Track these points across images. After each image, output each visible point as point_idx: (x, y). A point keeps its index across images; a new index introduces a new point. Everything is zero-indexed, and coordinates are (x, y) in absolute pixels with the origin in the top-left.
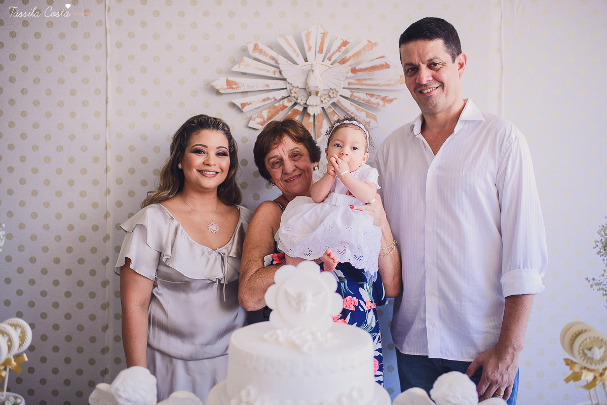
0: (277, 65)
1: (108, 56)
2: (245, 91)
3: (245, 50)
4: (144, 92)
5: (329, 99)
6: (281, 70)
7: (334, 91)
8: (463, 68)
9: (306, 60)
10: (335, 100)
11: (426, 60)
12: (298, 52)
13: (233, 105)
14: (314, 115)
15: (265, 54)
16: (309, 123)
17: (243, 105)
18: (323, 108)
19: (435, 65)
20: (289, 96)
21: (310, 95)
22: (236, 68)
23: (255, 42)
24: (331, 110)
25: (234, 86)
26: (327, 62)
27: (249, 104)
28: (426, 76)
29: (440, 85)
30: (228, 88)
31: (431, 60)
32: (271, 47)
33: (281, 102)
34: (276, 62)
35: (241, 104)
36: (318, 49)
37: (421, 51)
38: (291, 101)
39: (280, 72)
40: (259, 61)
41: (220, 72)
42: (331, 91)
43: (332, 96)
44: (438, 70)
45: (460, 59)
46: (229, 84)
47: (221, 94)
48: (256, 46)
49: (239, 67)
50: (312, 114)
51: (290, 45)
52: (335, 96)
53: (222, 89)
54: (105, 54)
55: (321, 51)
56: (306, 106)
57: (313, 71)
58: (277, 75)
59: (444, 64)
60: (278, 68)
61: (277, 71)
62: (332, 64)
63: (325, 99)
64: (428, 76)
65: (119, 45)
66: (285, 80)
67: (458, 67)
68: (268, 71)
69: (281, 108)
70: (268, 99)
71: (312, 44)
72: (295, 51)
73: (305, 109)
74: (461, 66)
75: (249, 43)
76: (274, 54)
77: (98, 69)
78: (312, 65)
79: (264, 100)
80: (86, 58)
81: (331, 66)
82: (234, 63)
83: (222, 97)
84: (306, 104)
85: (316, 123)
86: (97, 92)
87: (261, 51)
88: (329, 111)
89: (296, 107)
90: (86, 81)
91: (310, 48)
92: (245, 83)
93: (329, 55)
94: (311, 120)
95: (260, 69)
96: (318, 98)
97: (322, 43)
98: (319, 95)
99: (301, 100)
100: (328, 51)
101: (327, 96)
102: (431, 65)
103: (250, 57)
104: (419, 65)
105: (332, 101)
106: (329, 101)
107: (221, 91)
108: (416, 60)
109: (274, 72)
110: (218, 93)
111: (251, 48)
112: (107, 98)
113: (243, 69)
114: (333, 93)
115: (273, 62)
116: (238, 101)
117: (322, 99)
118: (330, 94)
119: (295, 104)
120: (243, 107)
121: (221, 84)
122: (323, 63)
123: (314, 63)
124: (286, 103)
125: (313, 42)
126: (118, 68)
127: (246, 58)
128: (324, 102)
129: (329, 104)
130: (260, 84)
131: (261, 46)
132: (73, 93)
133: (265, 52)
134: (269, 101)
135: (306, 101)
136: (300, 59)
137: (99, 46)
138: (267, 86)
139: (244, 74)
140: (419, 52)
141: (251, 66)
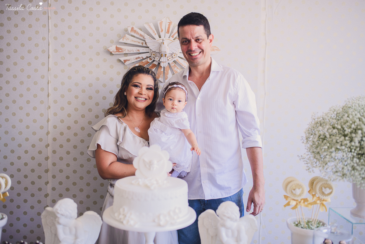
0: (144, 39)
1: (50, 32)
2: (126, 53)
3: (126, 30)
4: (70, 53)
5: (172, 59)
6: (146, 42)
7: (175, 54)
8: (212, 42)
9: (160, 37)
10: (175, 59)
11: (195, 37)
12: (156, 32)
13: (120, 61)
14: (164, 67)
15: (137, 33)
16: (161, 71)
17: (125, 61)
18: (169, 63)
19: (199, 40)
20: (150, 56)
21: (162, 56)
22: (121, 41)
23: (132, 26)
24: (173, 65)
25: (120, 50)
26: (171, 39)
27: (128, 61)
28: (195, 46)
29: (202, 51)
30: (116, 51)
31: (198, 37)
32: (141, 29)
33: (146, 60)
34: (144, 38)
35: (124, 60)
36: (166, 31)
37: (192, 31)
38: (152, 59)
39: (146, 43)
40: (134, 37)
41: (112, 42)
42: (173, 54)
43: (174, 57)
44: (200, 43)
45: (210, 37)
46: (117, 49)
47: (113, 54)
48: (132, 28)
49: (123, 40)
50: (163, 67)
51: (151, 29)
52: (175, 57)
53: (113, 52)
54: (48, 31)
55: (168, 32)
56: (159, 62)
57: (163, 43)
58: (144, 45)
59: (203, 40)
60: (145, 41)
61: (144, 42)
62: (174, 40)
63: (170, 58)
64: (196, 46)
65: (56, 26)
66: (148, 47)
67: (209, 41)
68: (139, 43)
69: (146, 63)
70: (139, 58)
71: (163, 28)
72: (154, 32)
73: (159, 64)
74: (211, 41)
75: (129, 27)
76: (142, 33)
77: (44, 39)
78: (163, 40)
79: (137, 58)
80: (37, 32)
81: (173, 41)
82: (120, 37)
83: (114, 56)
84: (159, 61)
85: (165, 71)
86: (43, 51)
87: (135, 31)
88: (172, 65)
89: (154, 63)
90: (37, 45)
91: (162, 31)
92: (127, 49)
93: (172, 34)
94: (162, 70)
95: (135, 42)
96: (166, 58)
97: (169, 28)
98: (167, 56)
99: (157, 59)
100: (172, 32)
101: (171, 57)
102: (197, 40)
103: (129, 34)
104: (191, 40)
105: (173, 60)
106: (172, 60)
107: (113, 53)
108: (189, 37)
109: (142, 43)
110: (111, 54)
111: (129, 29)
112: (49, 55)
113: (125, 41)
114: (174, 55)
115: (142, 38)
116: (122, 59)
117: (168, 58)
118: (173, 56)
119: (154, 61)
120: (125, 62)
121: (113, 49)
122: (169, 39)
123: (164, 39)
124: (149, 60)
125: (164, 27)
126: (55, 38)
127: (127, 35)
128: (169, 60)
129: (172, 61)
130: (135, 50)
131: (135, 29)
132: (29, 52)
133: (137, 32)
134: (140, 59)
135: (160, 59)
136: (156, 37)
137: (44, 26)
138: (139, 50)
139: (126, 44)
140: (191, 32)
141: (129, 40)
